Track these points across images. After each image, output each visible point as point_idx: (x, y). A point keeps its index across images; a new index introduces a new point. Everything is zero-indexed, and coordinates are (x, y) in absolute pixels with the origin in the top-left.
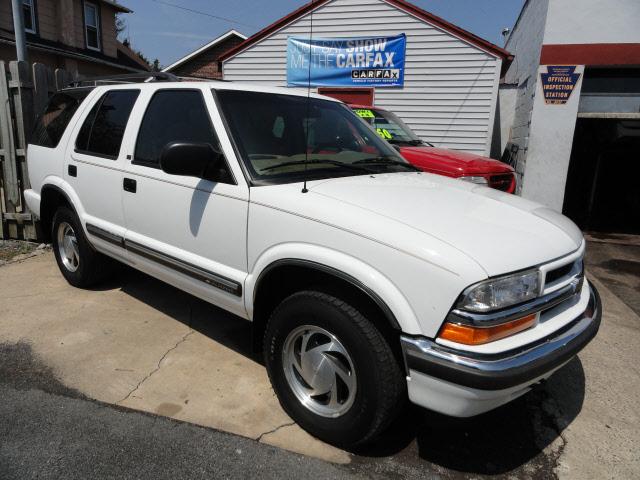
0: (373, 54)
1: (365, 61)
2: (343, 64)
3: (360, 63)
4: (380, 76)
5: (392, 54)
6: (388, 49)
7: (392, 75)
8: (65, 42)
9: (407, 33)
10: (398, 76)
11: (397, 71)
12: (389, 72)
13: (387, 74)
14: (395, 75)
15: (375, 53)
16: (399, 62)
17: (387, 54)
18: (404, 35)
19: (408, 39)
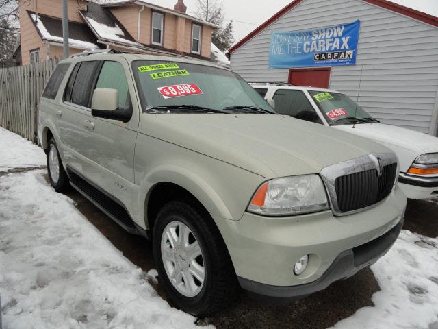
0: (331, 40)
1: (325, 45)
2: (309, 49)
3: (322, 48)
4: (337, 57)
5: (348, 38)
6: (344, 34)
7: (347, 56)
8: (178, 50)
9: (361, 19)
10: (351, 56)
11: (351, 52)
12: (345, 53)
13: (342, 55)
14: (349, 56)
15: (334, 38)
16: (353, 44)
17: (343, 39)
18: (358, 21)
19: (362, 25)
